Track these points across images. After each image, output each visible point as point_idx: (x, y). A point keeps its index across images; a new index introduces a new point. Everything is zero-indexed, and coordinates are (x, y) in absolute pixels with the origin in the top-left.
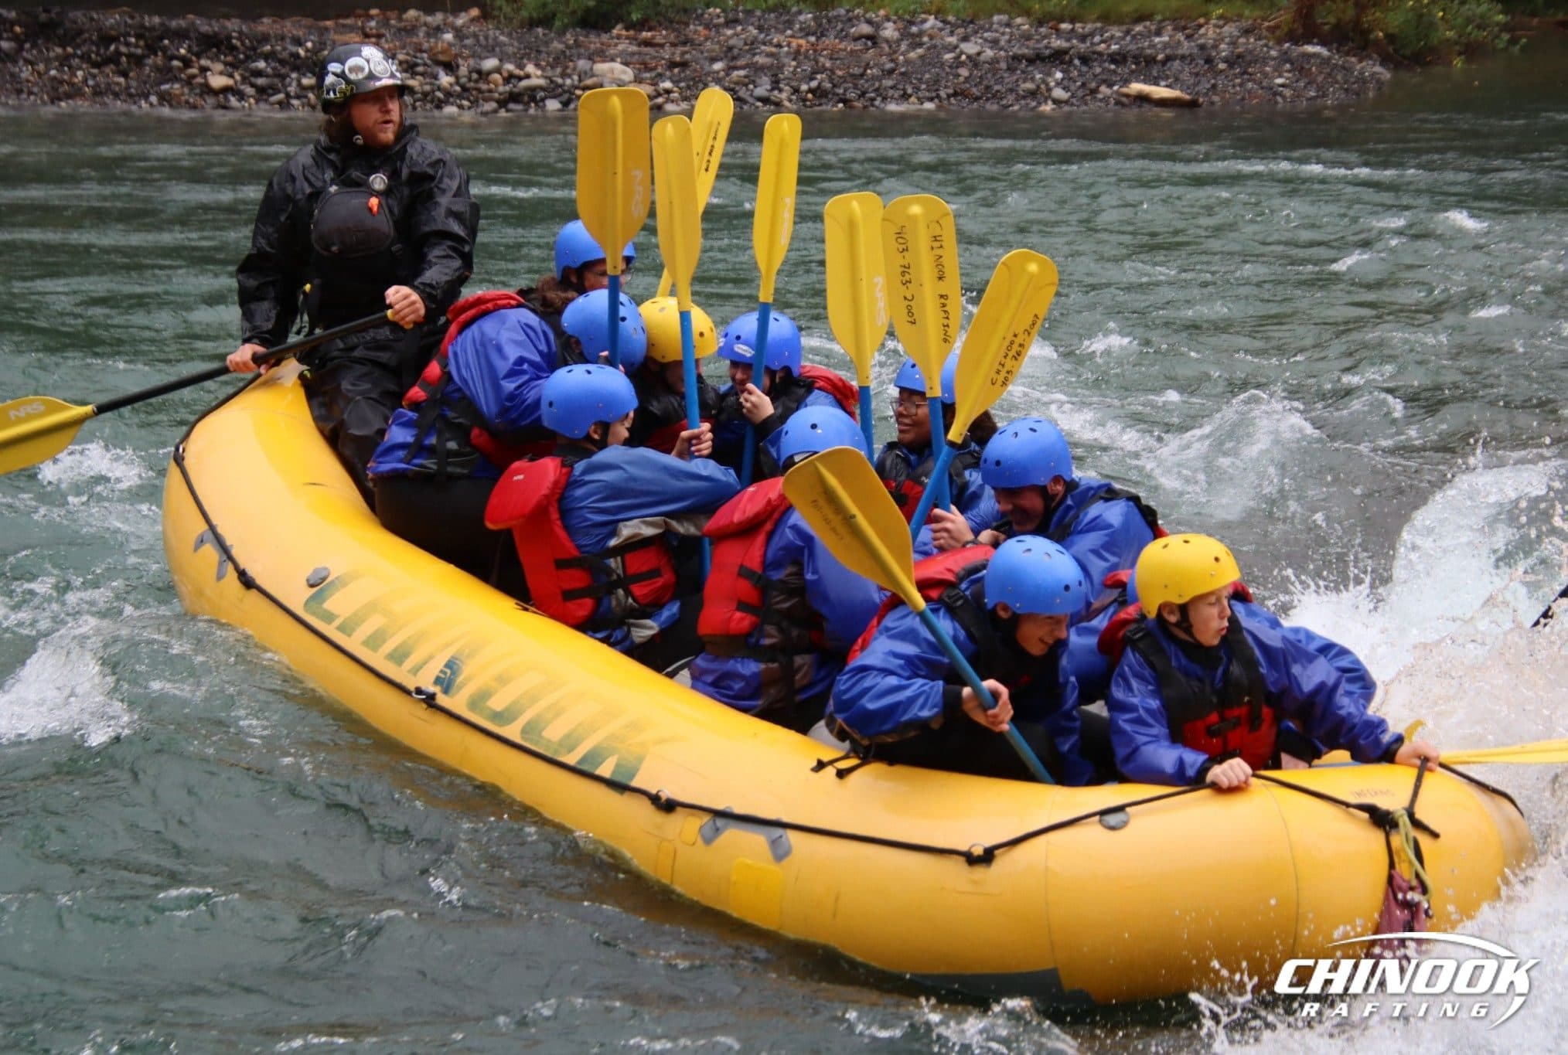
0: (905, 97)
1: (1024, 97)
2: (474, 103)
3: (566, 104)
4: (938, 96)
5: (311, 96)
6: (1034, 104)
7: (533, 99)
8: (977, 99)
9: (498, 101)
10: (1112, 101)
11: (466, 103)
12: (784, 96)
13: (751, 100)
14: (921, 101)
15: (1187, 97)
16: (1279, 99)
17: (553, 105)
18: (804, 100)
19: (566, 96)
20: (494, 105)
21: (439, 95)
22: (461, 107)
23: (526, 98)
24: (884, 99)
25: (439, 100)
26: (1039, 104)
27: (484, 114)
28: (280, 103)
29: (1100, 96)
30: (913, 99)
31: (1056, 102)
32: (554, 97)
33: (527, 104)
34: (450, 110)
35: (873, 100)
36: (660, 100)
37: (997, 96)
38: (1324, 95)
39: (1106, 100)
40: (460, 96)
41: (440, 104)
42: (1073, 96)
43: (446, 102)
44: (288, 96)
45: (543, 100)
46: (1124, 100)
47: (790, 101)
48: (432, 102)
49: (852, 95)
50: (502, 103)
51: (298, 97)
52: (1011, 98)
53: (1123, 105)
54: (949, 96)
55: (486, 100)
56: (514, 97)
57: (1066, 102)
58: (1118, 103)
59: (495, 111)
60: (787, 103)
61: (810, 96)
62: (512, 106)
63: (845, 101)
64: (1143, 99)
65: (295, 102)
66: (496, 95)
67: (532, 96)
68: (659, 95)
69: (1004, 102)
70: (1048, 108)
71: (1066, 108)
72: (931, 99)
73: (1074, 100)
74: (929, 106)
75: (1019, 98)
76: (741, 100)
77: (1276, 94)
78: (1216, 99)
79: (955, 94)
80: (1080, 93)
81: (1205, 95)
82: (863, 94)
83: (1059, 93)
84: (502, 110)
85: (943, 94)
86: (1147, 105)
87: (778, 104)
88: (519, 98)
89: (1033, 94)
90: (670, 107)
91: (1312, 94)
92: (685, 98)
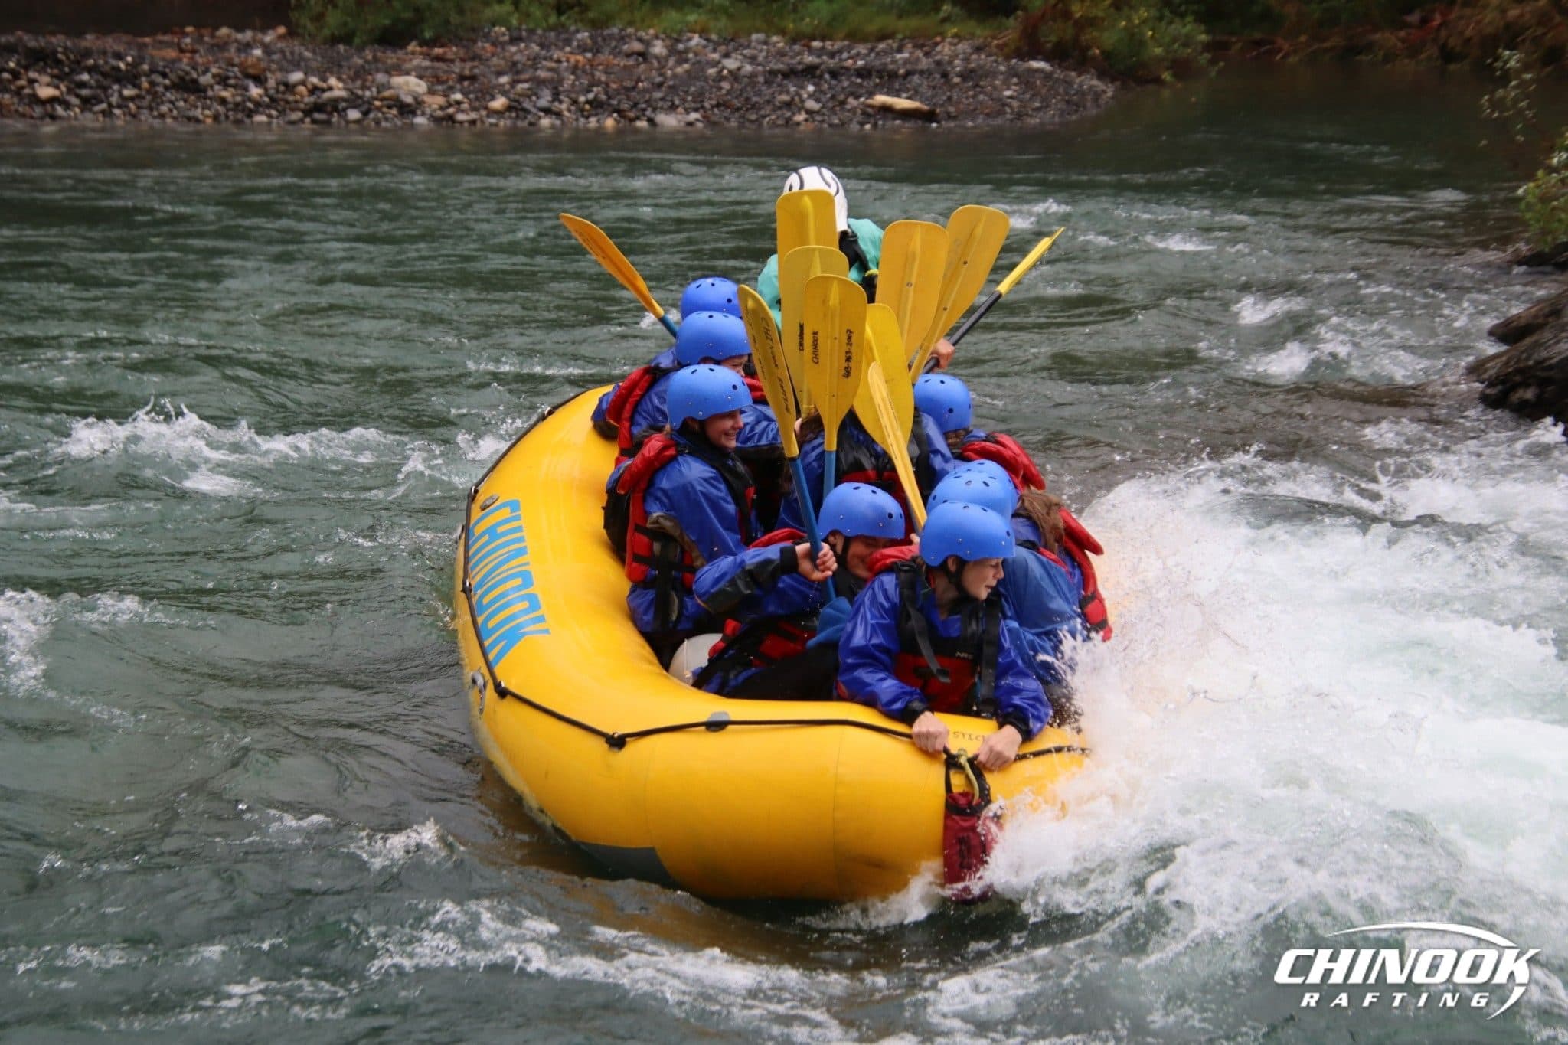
0: (673, 108)
1: (780, 108)
2: (282, 113)
3: (366, 114)
4: (703, 107)
5: (132, 106)
6: (788, 114)
7: (336, 109)
8: (738, 109)
9: (303, 111)
10: (859, 111)
11: (274, 113)
12: (564, 106)
13: (534, 110)
14: (688, 113)
15: (925, 108)
16: (1008, 110)
17: (354, 114)
18: (582, 110)
19: (365, 107)
20: (300, 115)
21: (250, 105)
22: (270, 116)
23: (329, 109)
24: (654, 109)
25: (250, 110)
26: (794, 114)
27: (292, 123)
28: (103, 112)
29: (848, 107)
30: (680, 110)
31: (809, 112)
32: (355, 107)
33: (330, 114)
34: (261, 118)
35: (644, 110)
36: (451, 110)
37: (755, 107)
38: (1047, 106)
39: (853, 110)
40: (268, 107)
41: (250, 114)
42: (824, 107)
43: (257, 112)
44: (110, 106)
45: (345, 110)
46: (870, 110)
47: (569, 111)
48: (243, 111)
49: (625, 106)
50: (308, 113)
51: (119, 107)
52: (768, 109)
53: (869, 115)
54: (713, 107)
55: (293, 110)
56: (318, 107)
57: (818, 112)
58: (864, 113)
59: (302, 121)
60: (566, 113)
61: (587, 107)
62: (317, 116)
63: (619, 112)
64: (886, 109)
65: (117, 111)
66: (302, 106)
67: (334, 106)
68: (450, 105)
69: (762, 112)
70: (801, 117)
71: (818, 118)
72: (696, 110)
73: (825, 111)
74: (694, 116)
75: (776, 109)
76: (525, 110)
77: (1004, 105)
78: (952, 109)
79: (718, 105)
80: (830, 104)
81: (942, 106)
82: (635, 105)
83: (811, 104)
84: (308, 120)
85: (707, 105)
86: (890, 115)
87: (558, 114)
88: (323, 110)
89: (788, 105)
90: (460, 117)
91: (1037, 104)
92: (474, 109)
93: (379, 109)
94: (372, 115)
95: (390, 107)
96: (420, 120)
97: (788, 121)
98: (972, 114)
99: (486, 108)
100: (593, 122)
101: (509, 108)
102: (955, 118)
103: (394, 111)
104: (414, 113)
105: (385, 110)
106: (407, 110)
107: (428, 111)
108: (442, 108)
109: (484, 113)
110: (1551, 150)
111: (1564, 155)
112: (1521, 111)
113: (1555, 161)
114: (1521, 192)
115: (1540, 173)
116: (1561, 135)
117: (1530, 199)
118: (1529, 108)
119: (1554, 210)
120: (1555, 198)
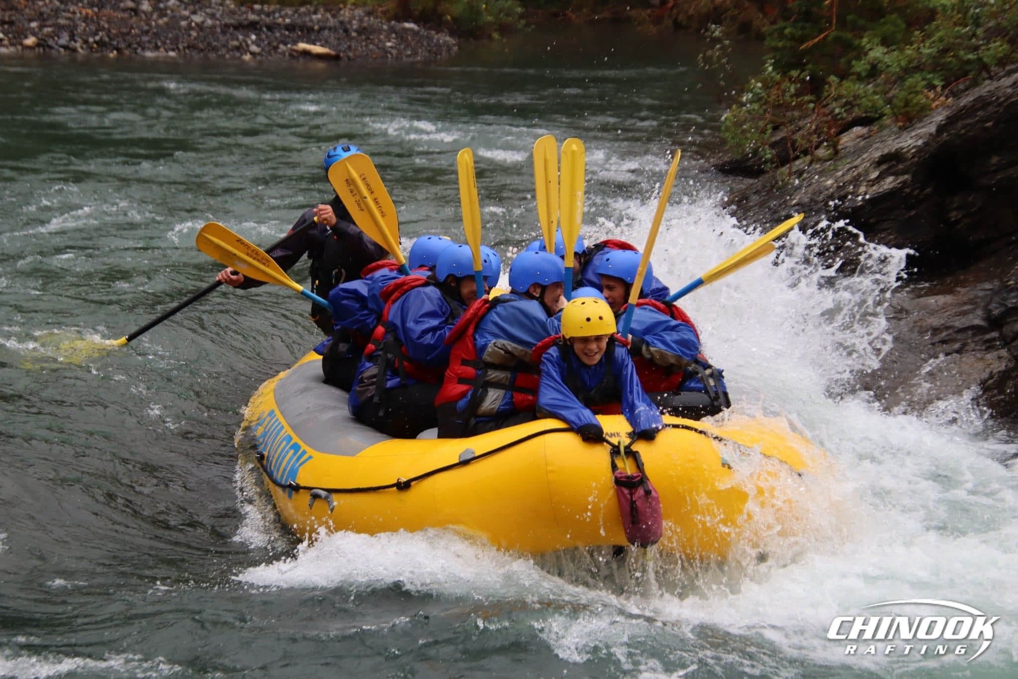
0: (156, 48)
1: (232, 50)
4: (178, 48)
6: (238, 55)
8: (202, 50)
10: (285, 55)
12: (78, 45)
13: (56, 47)
14: (167, 51)
15: (331, 54)
16: (388, 57)
18: (91, 48)
24: (143, 49)
26: (242, 55)
29: (278, 52)
30: (161, 49)
31: (252, 53)
35: (136, 49)
37: (214, 49)
38: (415, 55)
39: (281, 55)
42: (262, 50)
46: (293, 55)
47: (82, 48)
49: (122, 46)
52: (224, 51)
53: (292, 58)
54: (185, 48)
57: (258, 54)
58: (289, 57)
60: (80, 50)
61: (95, 45)
63: (118, 50)
64: (306, 53)
69: (220, 53)
70: (247, 57)
71: (259, 58)
72: (173, 50)
73: (263, 53)
74: (171, 54)
75: (229, 51)
76: (51, 48)
77: (385, 53)
78: (349, 55)
79: (188, 47)
80: (267, 49)
81: (342, 52)
82: (129, 45)
83: (254, 48)
85: (180, 46)
86: (309, 57)
87: (74, 50)
89: (238, 48)
90: (3, 50)
91: (407, 53)
92: (12, 45)
97: (238, 59)
98: (364, 57)
99: (21, 44)
101: (38, 45)
102: (353, 60)
109: (19, 48)
110: (741, 92)
111: (750, 95)
112: (724, 65)
113: (744, 99)
114: (723, 118)
115: (734, 107)
116: (748, 82)
117: (728, 123)
118: (728, 63)
119: (744, 132)
120: (744, 122)
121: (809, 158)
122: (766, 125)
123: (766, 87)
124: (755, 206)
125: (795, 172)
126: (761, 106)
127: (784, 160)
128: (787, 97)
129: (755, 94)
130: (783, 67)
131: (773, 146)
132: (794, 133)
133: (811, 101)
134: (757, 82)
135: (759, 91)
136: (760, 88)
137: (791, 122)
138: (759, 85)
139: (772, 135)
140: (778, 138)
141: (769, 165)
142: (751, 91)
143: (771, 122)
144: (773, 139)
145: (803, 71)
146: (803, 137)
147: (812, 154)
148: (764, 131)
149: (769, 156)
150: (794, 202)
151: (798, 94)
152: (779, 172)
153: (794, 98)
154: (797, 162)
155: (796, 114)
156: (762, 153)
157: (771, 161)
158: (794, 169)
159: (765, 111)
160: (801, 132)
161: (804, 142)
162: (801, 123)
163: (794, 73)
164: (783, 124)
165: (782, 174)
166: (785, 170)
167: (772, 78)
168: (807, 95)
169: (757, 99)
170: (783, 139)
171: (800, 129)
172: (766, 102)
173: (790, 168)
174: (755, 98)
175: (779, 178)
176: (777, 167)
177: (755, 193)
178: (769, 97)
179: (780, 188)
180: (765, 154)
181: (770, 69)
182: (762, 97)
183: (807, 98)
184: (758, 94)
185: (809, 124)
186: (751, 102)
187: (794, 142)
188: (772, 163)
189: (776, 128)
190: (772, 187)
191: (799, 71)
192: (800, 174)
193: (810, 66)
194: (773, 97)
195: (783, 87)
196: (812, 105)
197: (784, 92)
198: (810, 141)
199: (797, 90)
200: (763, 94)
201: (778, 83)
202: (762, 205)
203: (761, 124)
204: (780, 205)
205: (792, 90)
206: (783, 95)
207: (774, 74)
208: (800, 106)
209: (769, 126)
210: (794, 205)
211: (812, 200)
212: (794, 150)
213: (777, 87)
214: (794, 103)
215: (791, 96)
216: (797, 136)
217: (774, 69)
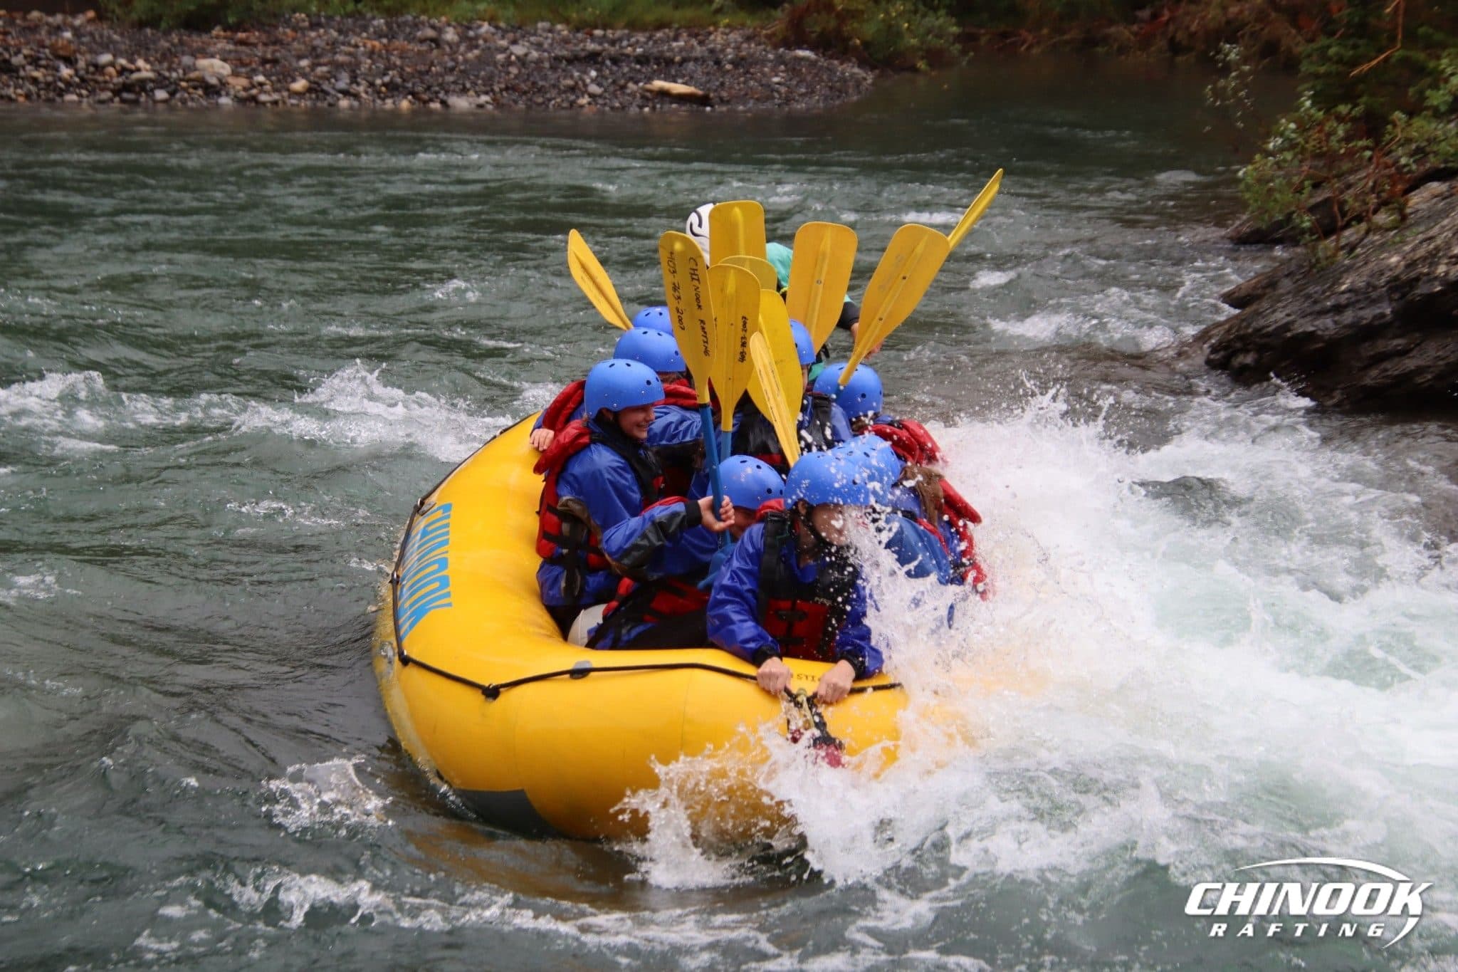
0: (464, 91)
1: (565, 92)
2: (92, 92)
3: (172, 94)
4: (492, 90)
6: (572, 97)
7: (143, 89)
8: (525, 93)
9: (112, 91)
10: (638, 95)
11: (84, 92)
12: (361, 89)
13: (333, 92)
14: (478, 95)
15: (700, 92)
16: (776, 95)
17: (161, 94)
18: (379, 92)
19: (172, 88)
20: (109, 94)
21: (61, 85)
22: (80, 95)
23: (137, 89)
24: (447, 92)
25: (61, 90)
26: (578, 97)
27: (102, 102)
29: (628, 91)
30: (472, 93)
31: (592, 96)
32: (162, 88)
33: (139, 94)
34: (71, 97)
35: (437, 93)
36: (254, 92)
37: (541, 90)
38: (813, 92)
39: (633, 95)
40: (79, 86)
41: (61, 93)
42: (605, 91)
43: (67, 92)
45: (152, 90)
46: (648, 94)
47: (366, 93)
48: (54, 90)
49: (419, 89)
50: (117, 93)
52: (553, 93)
53: (647, 99)
54: (501, 90)
55: (103, 90)
56: (127, 87)
57: (600, 96)
58: (643, 97)
59: (111, 100)
60: (364, 95)
61: (383, 89)
62: (126, 95)
63: (414, 94)
64: (664, 94)
66: (111, 86)
67: (142, 86)
68: (253, 87)
69: (548, 96)
70: (584, 100)
71: (601, 101)
72: (486, 93)
73: (607, 95)
74: (484, 98)
75: (560, 93)
76: (326, 93)
77: (773, 90)
78: (724, 94)
79: (507, 89)
80: (612, 89)
81: (715, 91)
82: (429, 88)
83: (594, 89)
84: (117, 99)
85: (496, 88)
86: (667, 99)
87: (356, 96)
88: (131, 90)
89: (572, 89)
90: (263, 98)
91: (803, 90)
92: (276, 90)
93: (185, 89)
94: (178, 95)
95: (195, 88)
96: (224, 100)
97: (572, 104)
98: (743, 98)
99: (288, 90)
100: (389, 104)
101: (310, 90)
102: (728, 102)
103: (200, 92)
104: (218, 94)
105: (191, 90)
106: (211, 91)
107: (232, 92)
108: (245, 89)
109: (285, 94)
110: (1267, 136)
111: (1280, 141)
112: (1241, 99)
113: (1271, 145)
114: (1240, 174)
115: (1258, 157)
116: (1277, 122)
117: (1249, 180)
118: (1247, 97)
119: (1270, 190)
120: (1271, 180)
121: (1364, 226)
122: (1302, 182)
123: (1302, 129)
124: (1289, 293)
125: (1342, 248)
126: (1295, 156)
127: (1328, 229)
128: (1333, 142)
129: (1288, 139)
130: (1325, 100)
131: (1312, 210)
132: (1342, 192)
133: (1367, 148)
134: (1289, 121)
135: (1293, 135)
136: (1294, 131)
137: (1339, 176)
138: (1292, 126)
139: (1311, 196)
140: (1319, 199)
141: (1307, 236)
142: (1282, 135)
143: (1308, 177)
144: (1313, 201)
145: (1355, 105)
146: (1356, 197)
147: (1369, 221)
148: (1299, 190)
149: (1307, 224)
150: (1343, 287)
151: (1348, 138)
152: (1321, 245)
153: (1343, 144)
154: (1347, 233)
155: (1346, 166)
156: (1298, 221)
157: (1311, 231)
158: (1343, 242)
159: (1301, 161)
160: (1351, 191)
161: (1357, 204)
162: (1352, 179)
163: (1343, 109)
164: (1326, 179)
165: (1326, 248)
166: (1330, 243)
167: (1311, 116)
168: (1361, 139)
169: (1291, 145)
170: (1327, 201)
171: (1349, 186)
172: (1303, 150)
173: (1338, 240)
174: (1286, 145)
175: (1320, 254)
176: (1318, 239)
177: (1287, 276)
178: (1307, 142)
179: (1323, 269)
180: (1302, 222)
181: (1308, 103)
182: (1298, 144)
183: (1361, 143)
184: (1291, 140)
185: (1363, 179)
186: (1281, 150)
187: (1342, 204)
188: (1312, 234)
189: (1316, 186)
190: (1312, 266)
191: (1349, 106)
192: (1352, 248)
193: (1364, 99)
194: (1313, 143)
195: (1327, 128)
196: (1368, 153)
197: (1329, 135)
198: (1365, 203)
199: (1346, 132)
200: (1300, 140)
201: (1321, 124)
202: (1297, 292)
203: (1296, 180)
204: (1324, 292)
205: (1341, 133)
206: (1327, 140)
207: (1312, 111)
208: (1350, 154)
209: (1307, 183)
210: (1343, 293)
211: (1368, 284)
212: (1344, 214)
213: (1318, 128)
214: (1342, 151)
215: (1339, 141)
216: (1348, 196)
217: (1313, 105)
